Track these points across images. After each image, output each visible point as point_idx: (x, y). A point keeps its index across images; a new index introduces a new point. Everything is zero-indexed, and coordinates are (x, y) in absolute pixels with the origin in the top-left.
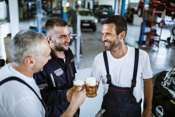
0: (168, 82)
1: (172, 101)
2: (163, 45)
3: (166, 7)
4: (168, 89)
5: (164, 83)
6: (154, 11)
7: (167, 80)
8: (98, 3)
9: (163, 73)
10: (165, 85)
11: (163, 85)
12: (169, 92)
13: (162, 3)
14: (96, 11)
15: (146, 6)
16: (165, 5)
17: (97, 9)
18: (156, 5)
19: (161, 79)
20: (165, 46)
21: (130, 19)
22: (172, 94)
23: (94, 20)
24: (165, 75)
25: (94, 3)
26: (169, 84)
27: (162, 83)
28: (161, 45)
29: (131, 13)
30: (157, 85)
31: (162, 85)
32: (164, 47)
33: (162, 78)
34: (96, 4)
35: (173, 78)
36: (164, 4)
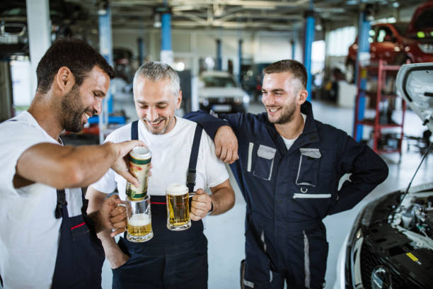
0: (404, 215)
1: (410, 255)
2: (413, 148)
3: (410, 55)
4: (403, 231)
5: (395, 217)
6: (383, 66)
7: (404, 212)
8: (251, 59)
9: (395, 197)
10: (397, 222)
11: (392, 222)
12: (406, 236)
13: (402, 47)
14: (246, 79)
15: (364, 58)
16: (409, 51)
17: (250, 73)
18: (388, 54)
19: (389, 209)
20: (417, 149)
21: (332, 93)
22: (411, 241)
23: (242, 98)
24: (399, 201)
25: (241, 59)
26: (407, 220)
27: (390, 217)
28: (408, 148)
29: (333, 79)
30: (376, 221)
31: (389, 221)
32: (416, 152)
33: (391, 207)
34: (245, 63)
35: (417, 205)
36: (407, 49)
